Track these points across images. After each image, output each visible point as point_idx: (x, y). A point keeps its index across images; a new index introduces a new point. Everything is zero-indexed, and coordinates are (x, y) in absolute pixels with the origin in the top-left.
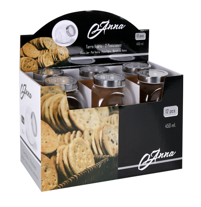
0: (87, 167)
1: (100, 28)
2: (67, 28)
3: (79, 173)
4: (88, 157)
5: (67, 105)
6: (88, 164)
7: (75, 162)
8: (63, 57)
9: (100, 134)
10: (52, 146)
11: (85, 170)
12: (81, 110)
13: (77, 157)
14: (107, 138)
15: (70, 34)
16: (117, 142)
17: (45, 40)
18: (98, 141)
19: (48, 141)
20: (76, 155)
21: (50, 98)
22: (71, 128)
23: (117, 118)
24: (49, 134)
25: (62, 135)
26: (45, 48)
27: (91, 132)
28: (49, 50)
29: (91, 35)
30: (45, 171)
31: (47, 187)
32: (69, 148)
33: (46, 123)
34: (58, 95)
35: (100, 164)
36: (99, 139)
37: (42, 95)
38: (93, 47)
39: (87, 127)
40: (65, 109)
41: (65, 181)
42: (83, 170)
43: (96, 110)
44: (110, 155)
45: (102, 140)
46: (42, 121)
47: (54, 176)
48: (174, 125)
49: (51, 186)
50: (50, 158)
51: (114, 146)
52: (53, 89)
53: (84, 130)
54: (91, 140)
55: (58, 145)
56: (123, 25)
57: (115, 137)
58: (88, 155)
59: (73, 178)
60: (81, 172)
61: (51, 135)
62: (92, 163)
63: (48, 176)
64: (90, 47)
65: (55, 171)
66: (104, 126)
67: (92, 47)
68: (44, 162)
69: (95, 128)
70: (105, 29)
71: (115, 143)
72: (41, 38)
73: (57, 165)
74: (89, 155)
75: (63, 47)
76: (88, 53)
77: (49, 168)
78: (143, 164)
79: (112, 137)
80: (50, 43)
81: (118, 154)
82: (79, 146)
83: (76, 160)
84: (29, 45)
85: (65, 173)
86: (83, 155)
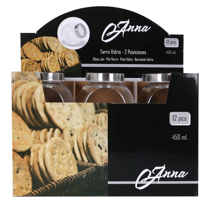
0: (68, 175)
1: (117, 29)
2: (76, 27)
3: (57, 181)
4: (69, 162)
5: (43, 96)
6: (70, 171)
7: (53, 167)
8: (71, 62)
9: (83, 136)
10: (25, 143)
11: (65, 178)
12: (60, 103)
13: (55, 161)
14: (93, 142)
15: (79, 34)
16: (106, 148)
17: (49, 40)
18: (82, 144)
19: (20, 136)
20: (54, 158)
21: (23, 86)
22: (48, 124)
23: (106, 118)
24: (21, 129)
25: (36, 131)
26: (50, 50)
27: (73, 132)
28: (54, 53)
29: (106, 38)
30: (17, 172)
31: (19, 191)
32: (45, 148)
33: (18, 116)
34: (32, 82)
35: (84, 172)
36: (83, 142)
37: (13, 81)
38: (109, 52)
39: (67, 126)
40: (40, 101)
41: (40, 188)
42: (63, 178)
43: (79, 105)
44: (97, 164)
45: (87, 144)
46: (13, 112)
47: (28, 179)
48: (185, 138)
49: (24, 191)
50: (23, 158)
51: (102, 153)
52: (26, 76)
53: (64, 129)
54: (73, 143)
55: (32, 143)
56: (147, 27)
57: (104, 142)
58: (69, 160)
59: (51, 185)
60: (60, 180)
61: (23, 129)
62: (74, 171)
63: (21, 178)
64: (105, 53)
65: (28, 174)
66: (89, 127)
67: (107, 53)
68: (16, 161)
69: (78, 128)
70: (125, 31)
71: (103, 150)
72: (44, 37)
73: (31, 166)
74: (71, 160)
75: (72, 50)
76: (103, 60)
77: (21, 169)
78: (142, 182)
79: (99, 142)
80: (56, 44)
81: (108, 164)
82: (58, 147)
83: (55, 164)
84: (30, 45)
85: (40, 178)
86: (63, 160)
